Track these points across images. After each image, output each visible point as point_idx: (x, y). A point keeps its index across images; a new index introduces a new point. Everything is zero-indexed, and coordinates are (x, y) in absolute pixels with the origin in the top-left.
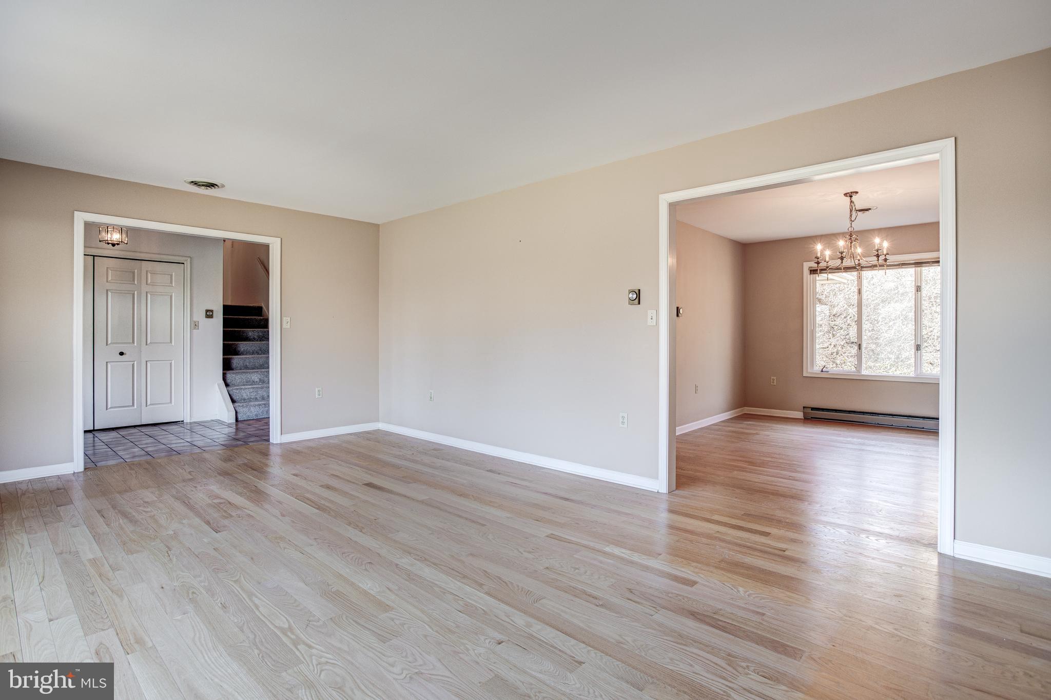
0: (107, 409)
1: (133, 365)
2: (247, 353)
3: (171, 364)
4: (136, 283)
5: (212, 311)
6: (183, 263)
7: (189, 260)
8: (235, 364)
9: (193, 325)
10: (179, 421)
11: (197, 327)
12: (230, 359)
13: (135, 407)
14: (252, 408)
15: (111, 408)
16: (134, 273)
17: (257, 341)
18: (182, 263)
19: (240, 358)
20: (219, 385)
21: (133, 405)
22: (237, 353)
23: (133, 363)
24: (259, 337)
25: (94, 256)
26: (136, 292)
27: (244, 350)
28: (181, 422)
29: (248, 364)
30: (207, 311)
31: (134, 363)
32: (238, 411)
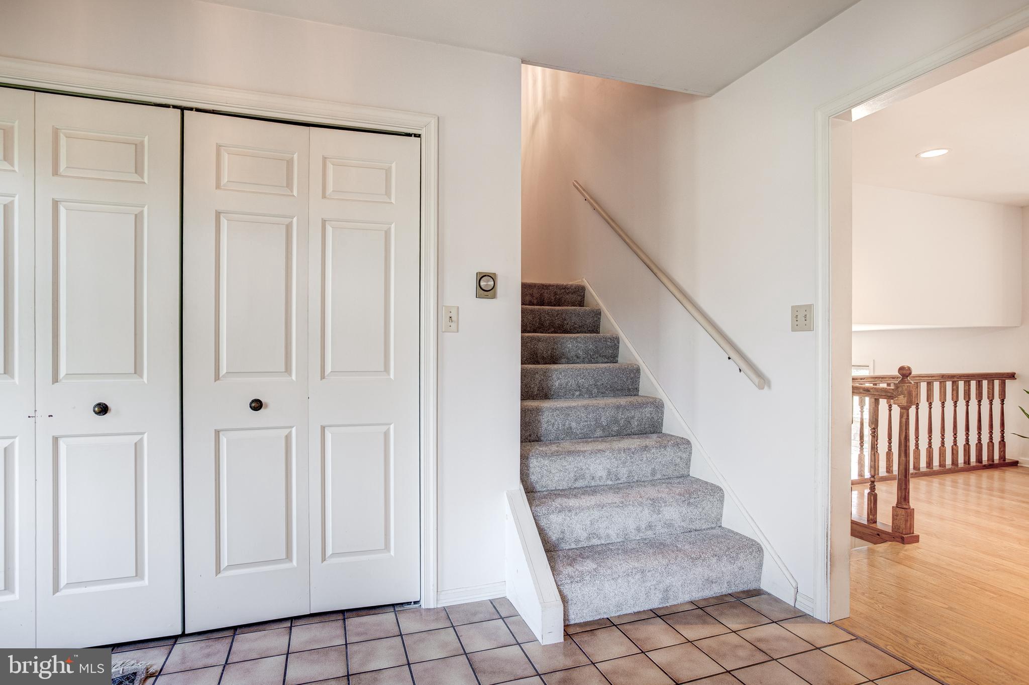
0: (218, 571)
1: (288, 438)
2: (567, 393)
3: (386, 435)
4: (295, 193)
5: (492, 277)
6: (419, 136)
7: (433, 123)
8: (545, 426)
9: (444, 320)
10: (409, 603)
11: (453, 325)
12: (538, 410)
13: (295, 563)
14: (606, 585)
15: (230, 567)
16: (290, 163)
17: (583, 362)
18: (416, 135)
19: (557, 409)
20: (511, 498)
21: (289, 557)
22: (545, 394)
23: (286, 431)
24: (586, 352)
25: (183, 109)
26: (295, 220)
27: (560, 385)
28: (413, 606)
29: (574, 425)
30: (481, 277)
31: (290, 433)
32: (569, 597)
